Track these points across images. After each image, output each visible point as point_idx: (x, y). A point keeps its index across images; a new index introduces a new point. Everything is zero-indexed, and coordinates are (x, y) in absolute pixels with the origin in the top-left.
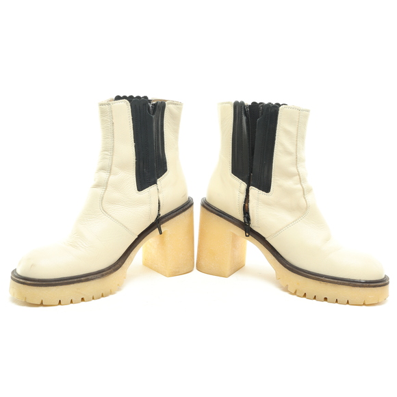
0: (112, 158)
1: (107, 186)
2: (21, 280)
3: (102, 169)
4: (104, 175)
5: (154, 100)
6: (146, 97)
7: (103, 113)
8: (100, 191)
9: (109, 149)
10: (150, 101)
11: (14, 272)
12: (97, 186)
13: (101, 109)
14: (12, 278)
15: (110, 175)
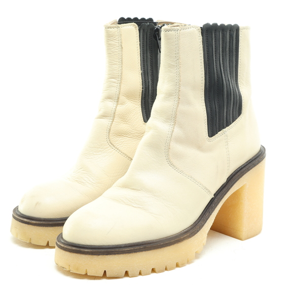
0: (120, 86)
1: (114, 117)
2: (25, 220)
3: (109, 98)
4: (111, 105)
5: (160, 23)
6: (151, 20)
7: (109, 36)
8: (106, 122)
9: (116, 77)
10: (155, 24)
11: (16, 210)
12: (104, 116)
13: (107, 32)
14: (14, 217)
15: (117, 104)
